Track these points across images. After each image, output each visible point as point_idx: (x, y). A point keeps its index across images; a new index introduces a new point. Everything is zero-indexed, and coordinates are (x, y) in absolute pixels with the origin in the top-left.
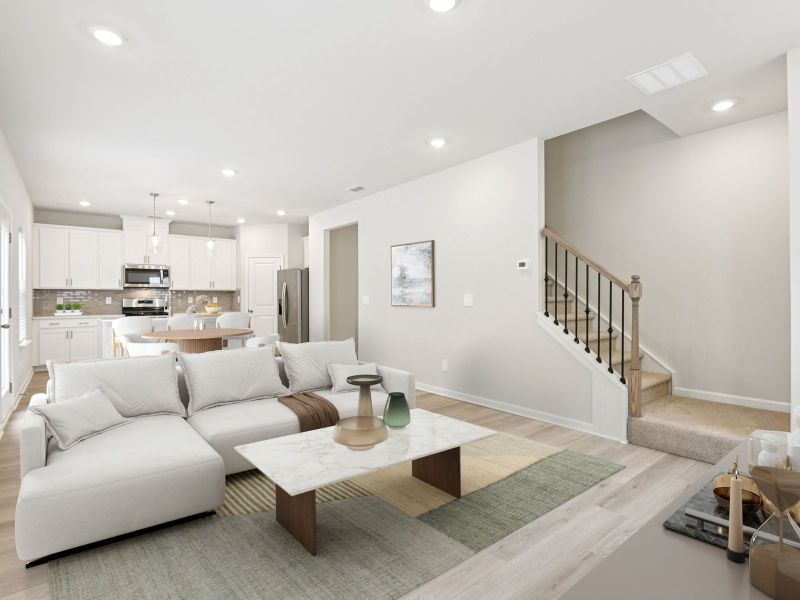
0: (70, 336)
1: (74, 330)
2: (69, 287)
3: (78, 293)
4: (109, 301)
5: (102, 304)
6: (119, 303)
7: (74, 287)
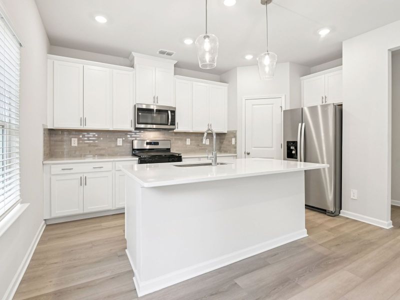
0: (83, 182)
1: (88, 176)
2: (82, 128)
3: (91, 134)
4: (120, 142)
5: (113, 145)
6: (129, 145)
7: (88, 127)
